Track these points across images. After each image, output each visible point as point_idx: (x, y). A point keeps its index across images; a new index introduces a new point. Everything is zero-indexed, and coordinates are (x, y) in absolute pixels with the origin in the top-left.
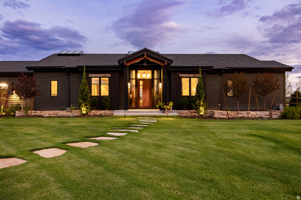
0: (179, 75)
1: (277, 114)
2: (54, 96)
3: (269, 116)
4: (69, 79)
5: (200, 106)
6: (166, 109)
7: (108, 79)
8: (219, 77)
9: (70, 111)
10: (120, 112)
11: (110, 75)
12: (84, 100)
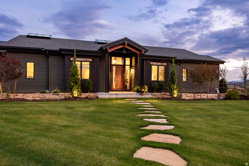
0: (150, 63)
1: (223, 95)
2: (29, 78)
3: (217, 98)
4: (48, 61)
5: (174, 89)
6: (144, 92)
7: (89, 63)
8: (178, 66)
9: (56, 94)
10: (103, 95)
11: (91, 60)
12: (76, 83)
